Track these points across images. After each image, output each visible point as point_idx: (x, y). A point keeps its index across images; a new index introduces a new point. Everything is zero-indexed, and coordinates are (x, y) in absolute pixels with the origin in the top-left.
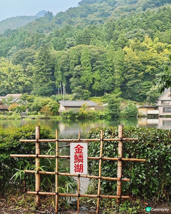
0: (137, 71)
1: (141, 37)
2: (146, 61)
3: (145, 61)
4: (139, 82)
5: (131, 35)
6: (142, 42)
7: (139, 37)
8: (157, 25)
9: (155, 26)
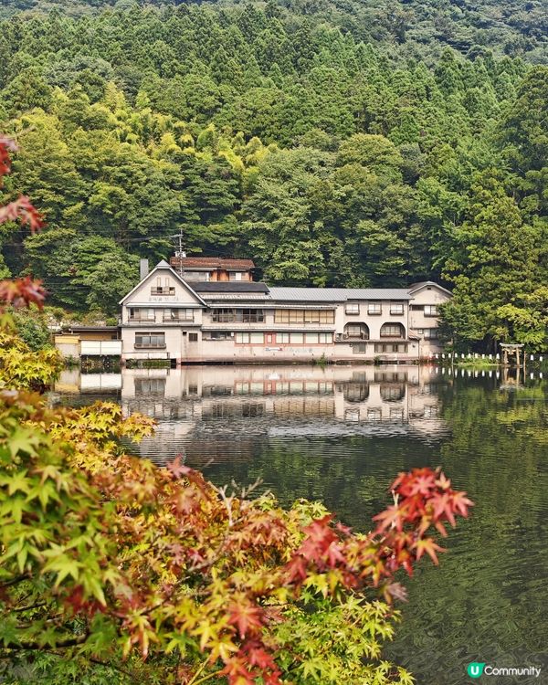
0: (60, 198)
1: (95, 87)
2: (94, 166)
3: (88, 166)
4: (70, 238)
5: (64, 75)
6: (95, 100)
7: (87, 85)
8: (156, 56)
9: (149, 60)
